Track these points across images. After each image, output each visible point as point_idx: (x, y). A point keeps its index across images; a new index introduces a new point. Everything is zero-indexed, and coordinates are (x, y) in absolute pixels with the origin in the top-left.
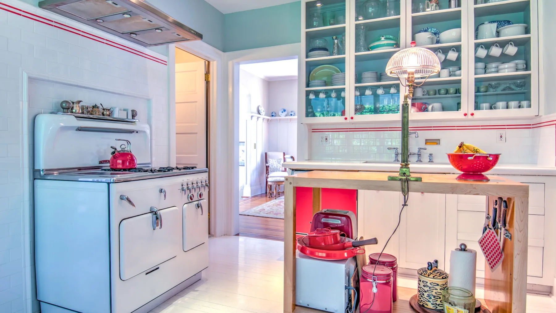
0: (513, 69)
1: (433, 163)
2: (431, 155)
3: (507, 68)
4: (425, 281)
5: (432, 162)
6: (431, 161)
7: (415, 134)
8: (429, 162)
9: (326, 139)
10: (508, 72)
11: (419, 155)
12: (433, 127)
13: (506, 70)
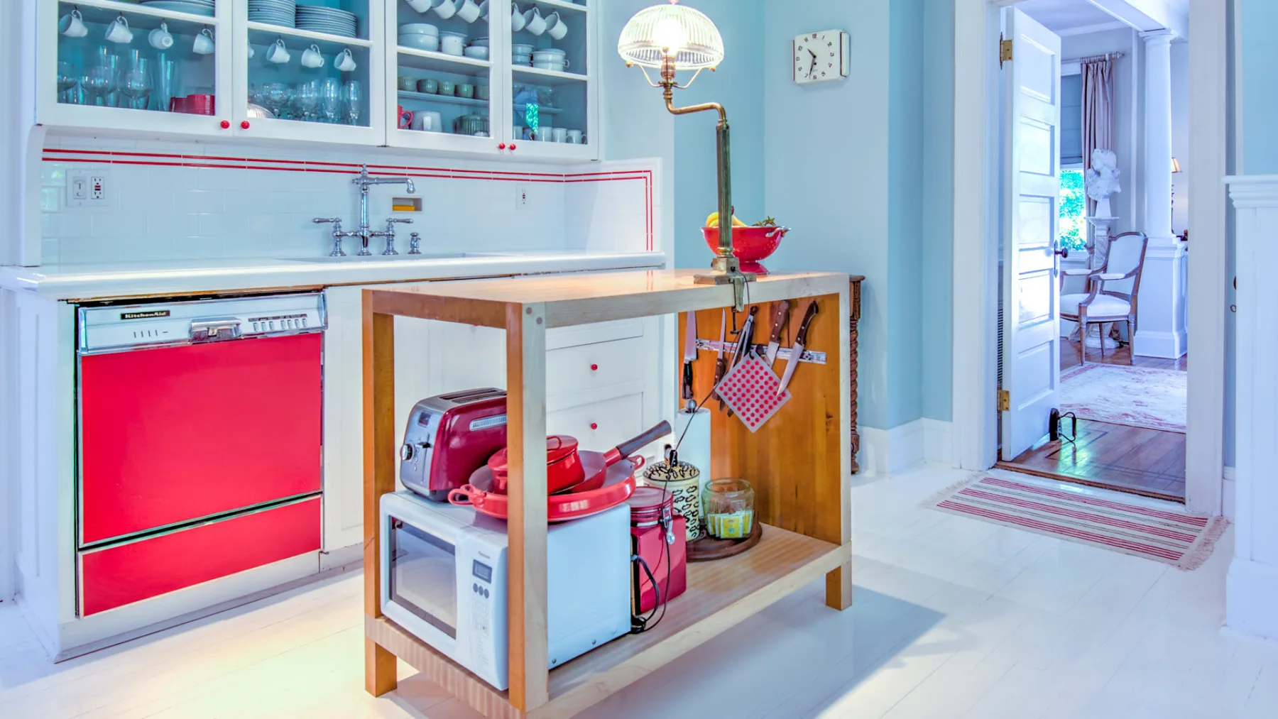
0: (560, 66)
1: (419, 255)
2: (414, 235)
3: (552, 62)
4: (678, 491)
5: (418, 252)
6: (414, 252)
7: (405, 185)
8: (412, 252)
9: (98, 188)
10: (552, 69)
11: (390, 237)
12: (409, 168)
13: (550, 65)
